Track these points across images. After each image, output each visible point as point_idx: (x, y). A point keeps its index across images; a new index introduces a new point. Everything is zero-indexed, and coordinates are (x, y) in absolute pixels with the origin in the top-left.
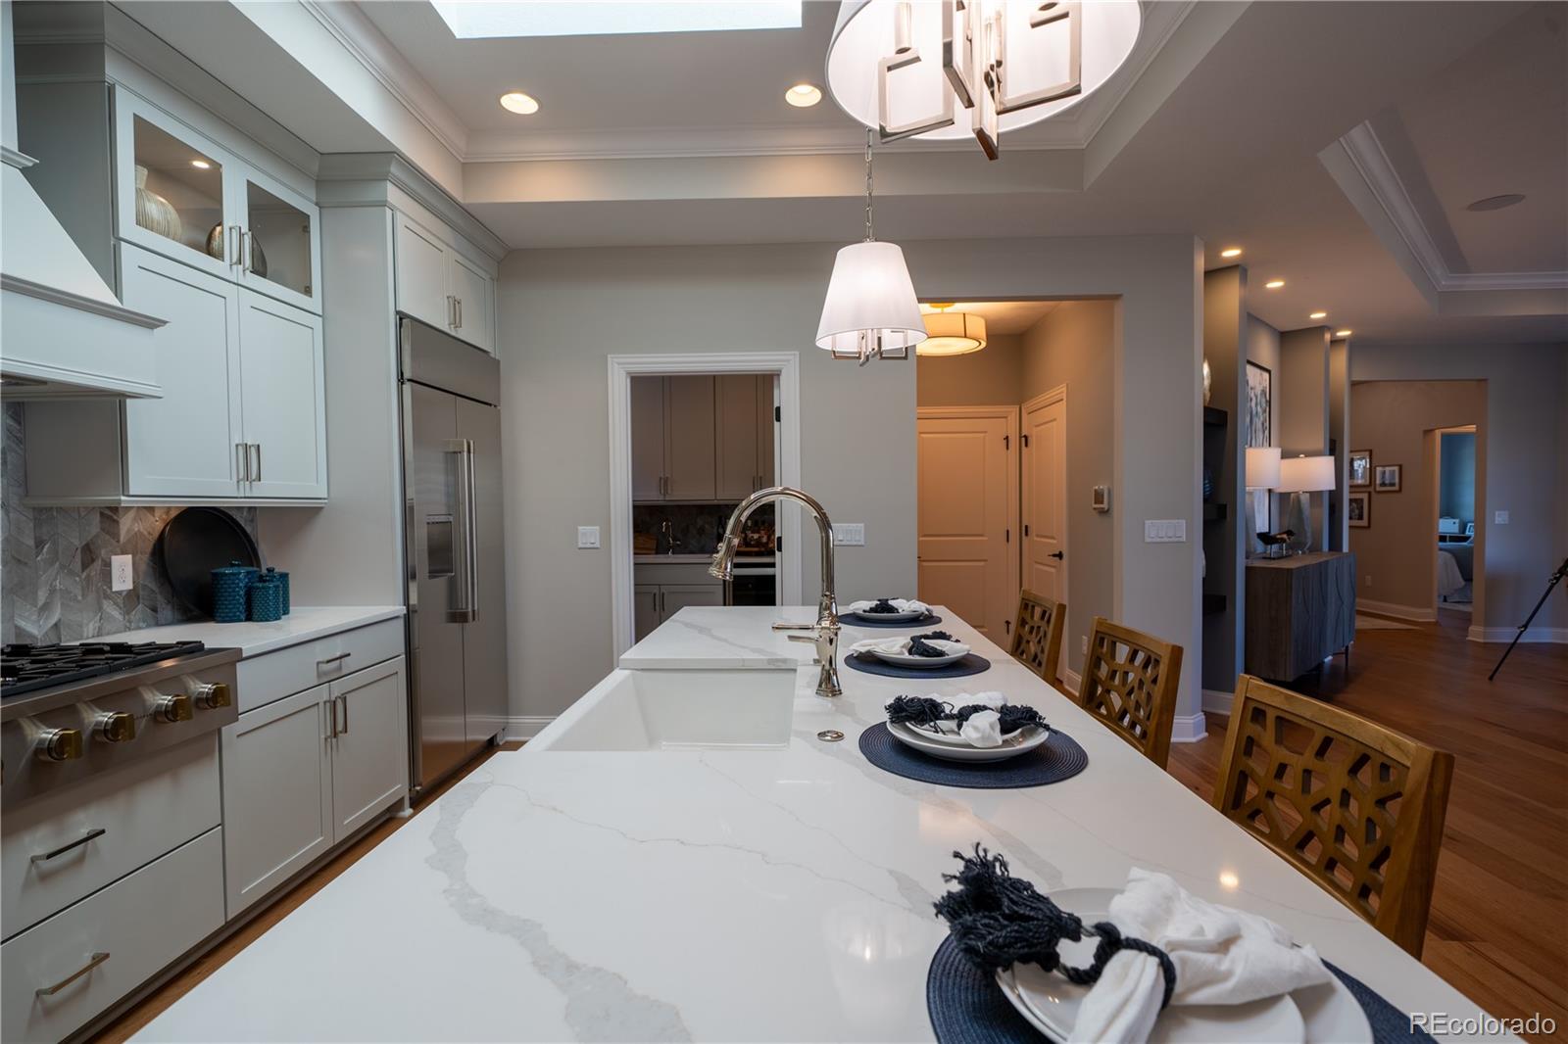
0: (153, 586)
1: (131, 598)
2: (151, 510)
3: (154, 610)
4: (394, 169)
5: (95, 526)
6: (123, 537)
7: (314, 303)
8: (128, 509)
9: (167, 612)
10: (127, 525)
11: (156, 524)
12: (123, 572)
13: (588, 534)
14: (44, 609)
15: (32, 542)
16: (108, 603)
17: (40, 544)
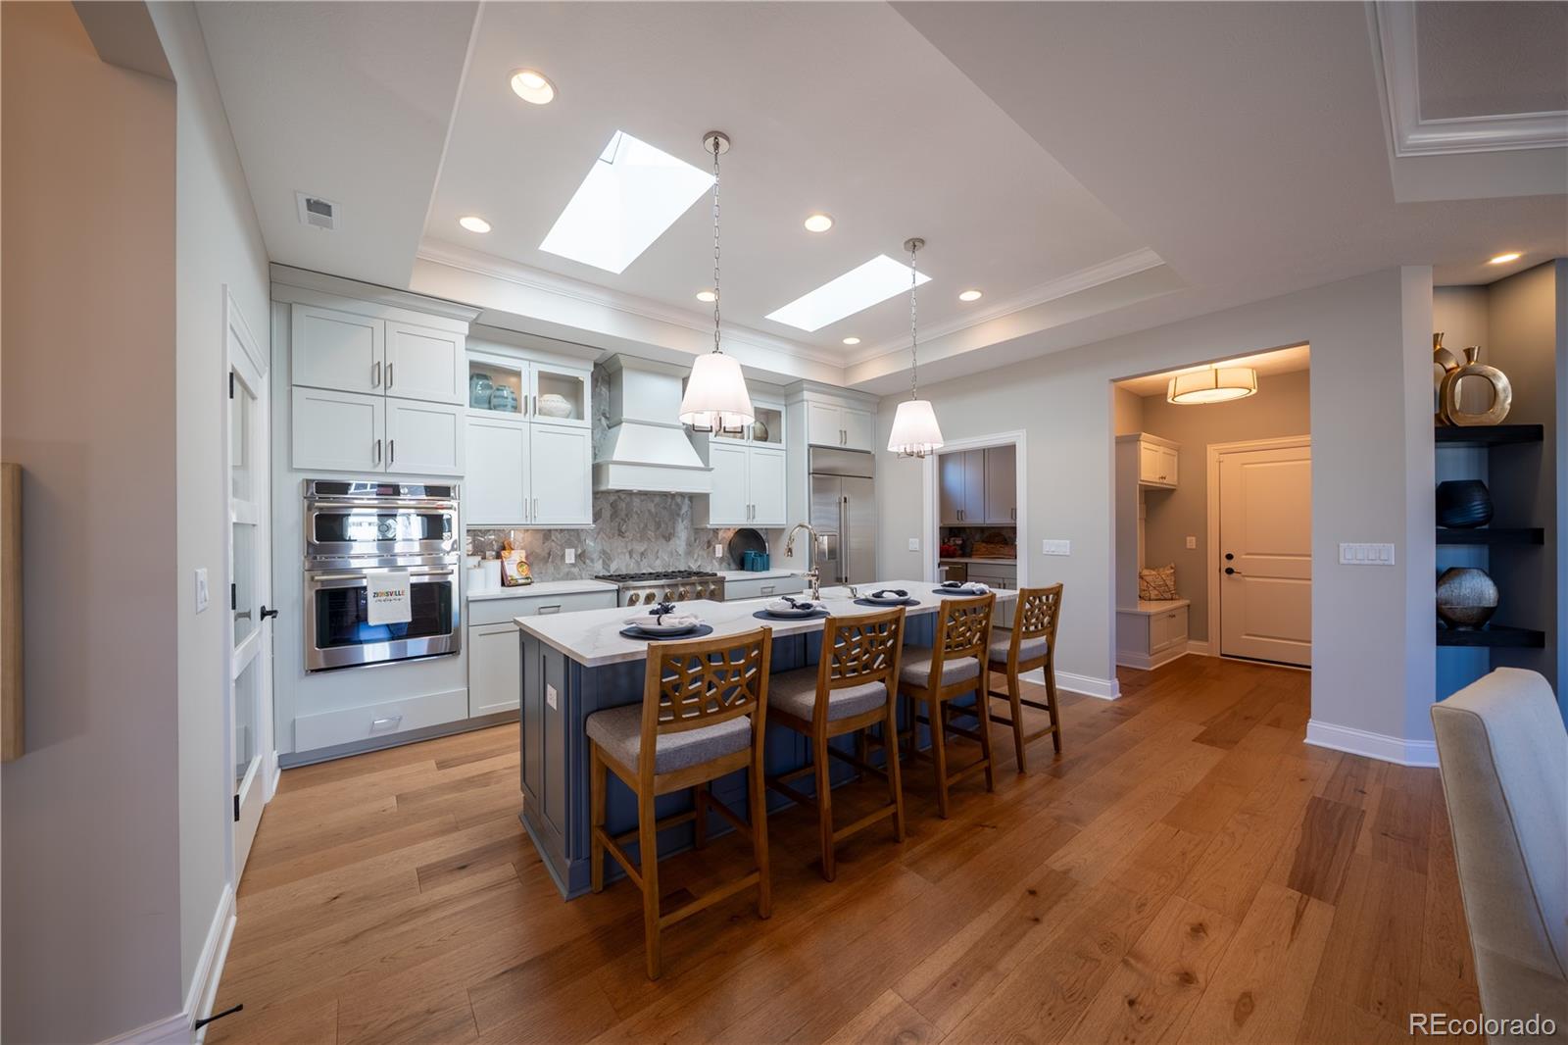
0: (728, 555)
1: (722, 559)
2: (729, 529)
3: (729, 565)
4: (805, 386)
5: (711, 535)
6: (720, 538)
7: (783, 446)
8: (723, 529)
9: (733, 566)
10: (721, 534)
11: (730, 534)
12: (720, 550)
13: (914, 543)
14: (696, 560)
15: (693, 539)
16: (714, 561)
17: (695, 540)
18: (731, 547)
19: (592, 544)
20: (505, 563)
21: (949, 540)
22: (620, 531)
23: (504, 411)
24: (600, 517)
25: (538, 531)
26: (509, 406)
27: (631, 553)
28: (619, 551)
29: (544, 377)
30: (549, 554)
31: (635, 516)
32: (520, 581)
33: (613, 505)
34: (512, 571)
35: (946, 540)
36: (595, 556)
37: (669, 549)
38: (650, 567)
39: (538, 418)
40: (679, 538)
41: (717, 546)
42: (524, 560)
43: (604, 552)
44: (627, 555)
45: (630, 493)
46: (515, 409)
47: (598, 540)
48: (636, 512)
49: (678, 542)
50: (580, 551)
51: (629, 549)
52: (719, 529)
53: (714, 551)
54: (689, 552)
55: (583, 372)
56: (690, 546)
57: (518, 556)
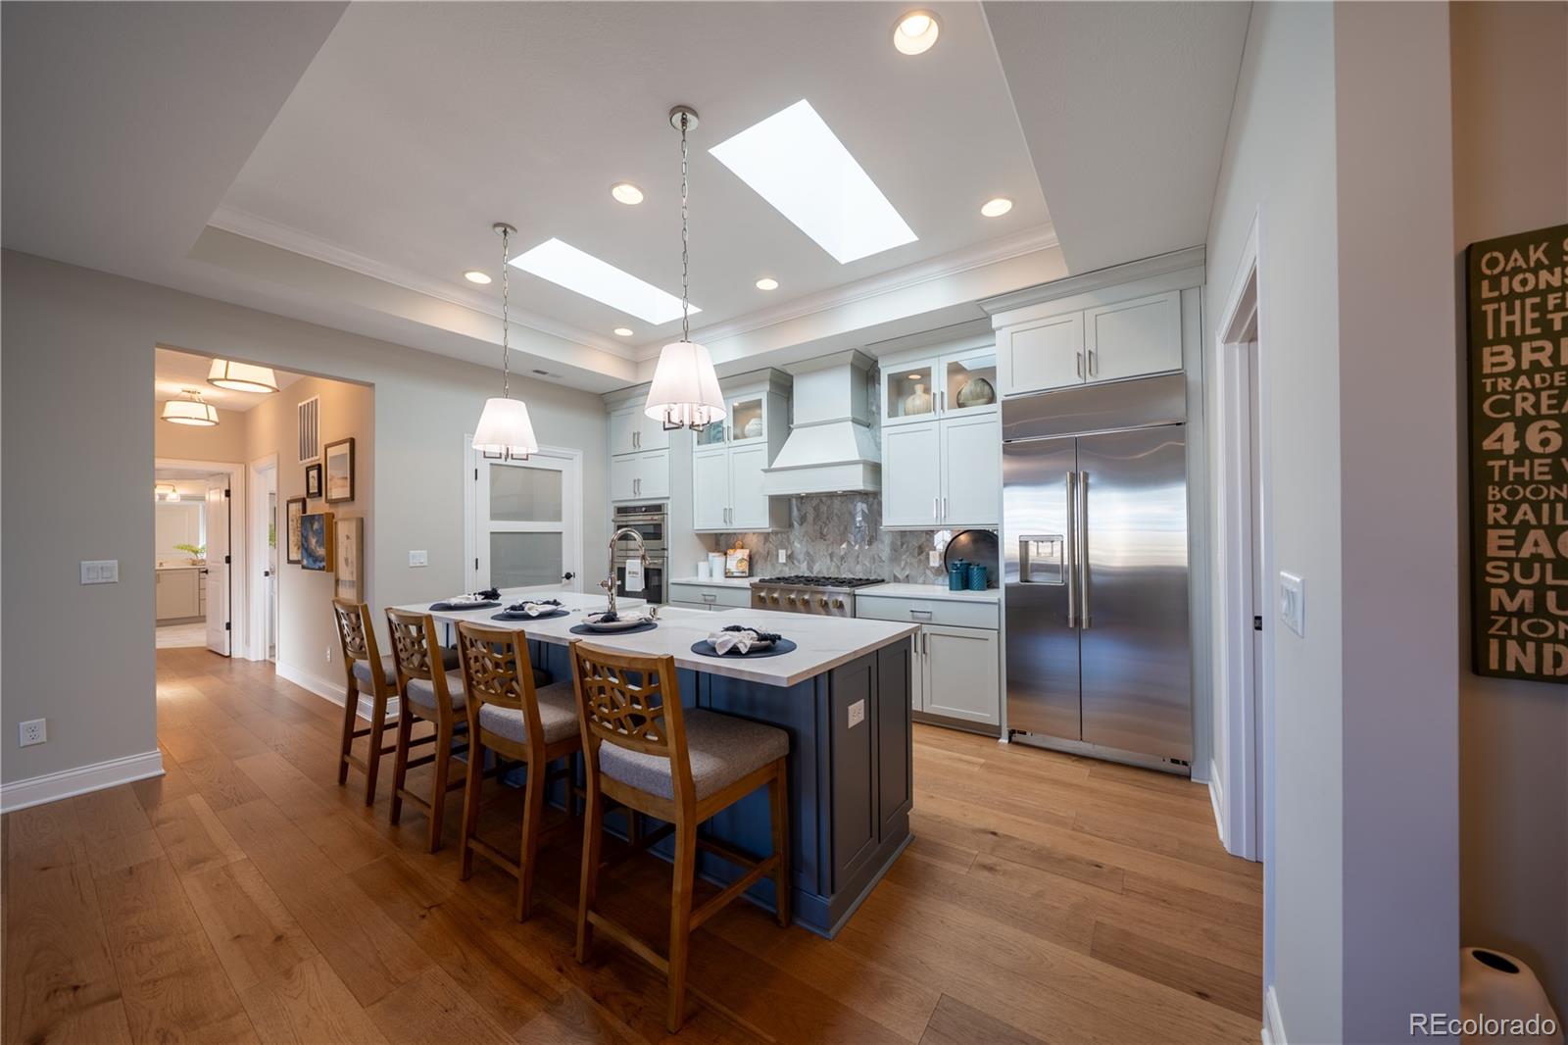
1: (938, 572)
5: (922, 539)
6: (935, 543)
8: (937, 530)
10: (936, 537)
12: (935, 561)
14: (903, 569)
15: (899, 543)
16: (928, 572)
17: (902, 544)
18: (950, 557)
19: (799, 546)
20: (729, 559)
22: (821, 533)
23: (718, 442)
24: (805, 520)
25: (759, 533)
27: (831, 556)
28: (821, 553)
30: (768, 553)
31: (835, 518)
32: (736, 574)
33: (816, 509)
34: (733, 565)
36: (801, 557)
37: (872, 553)
38: (849, 571)
40: (883, 542)
41: (931, 553)
42: (746, 558)
43: (808, 554)
44: (828, 559)
45: (832, 495)
46: (723, 438)
47: (803, 543)
48: (836, 515)
49: (880, 546)
50: (789, 553)
51: (830, 551)
52: (932, 531)
53: (928, 558)
54: (895, 558)
55: (762, 393)
56: (895, 551)
57: (742, 554)
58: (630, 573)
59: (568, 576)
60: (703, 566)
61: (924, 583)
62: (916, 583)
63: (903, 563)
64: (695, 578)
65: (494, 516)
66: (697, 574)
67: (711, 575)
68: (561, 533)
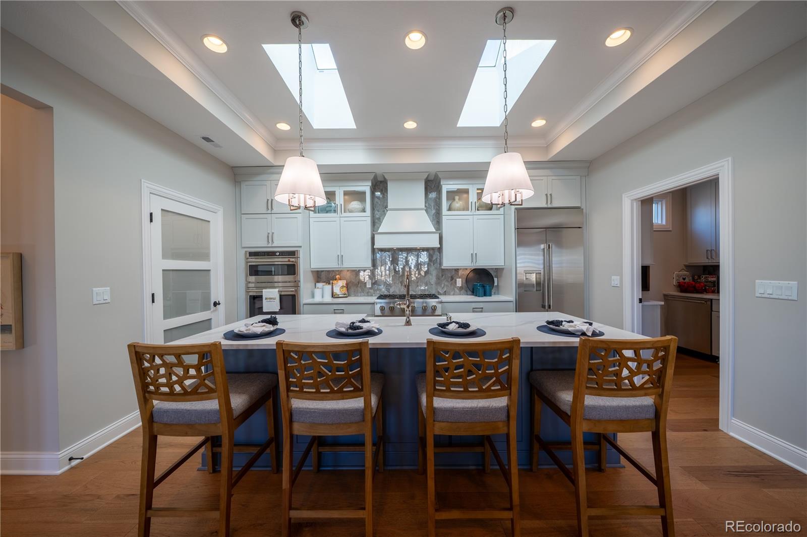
0: (466, 286)
1: (461, 288)
2: (467, 269)
3: (467, 291)
5: (453, 273)
6: (459, 275)
7: (500, 212)
8: (461, 269)
9: (469, 293)
10: (460, 272)
11: (467, 272)
12: (459, 282)
13: (615, 280)
14: (443, 288)
15: (441, 275)
16: (456, 289)
17: (442, 276)
18: (467, 281)
19: (380, 277)
20: (334, 287)
21: (699, 277)
23: (330, 213)
25: (353, 270)
26: (333, 211)
29: (346, 193)
30: (358, 282)
32: (340, 296)
34: (337, 290)
35: (696, 277)
36: (382, 284)
37: (426, 281)
39: (344, 214)
41: (457, 280)
42: (344, 285)
43: (387, 282)
44: (400, 284)
46: (335, 211)
49: (430, 277)
50: (374, 281)
51: (401, 280)
52: (458, 269)
53: (456, 283)
54: (438, 283)
55: (365, 187)
56: (439, 279)
57: (342, 283)
58: (266, 299)
59: (215, 304)
60: (318, 292)
61: (454, 295)
62: (449, 294)
63: (443, 286)
64: (312, 299)
65: (165, 256)
66: (313, 296)
67: (323, 297)
68: (210, 270)
